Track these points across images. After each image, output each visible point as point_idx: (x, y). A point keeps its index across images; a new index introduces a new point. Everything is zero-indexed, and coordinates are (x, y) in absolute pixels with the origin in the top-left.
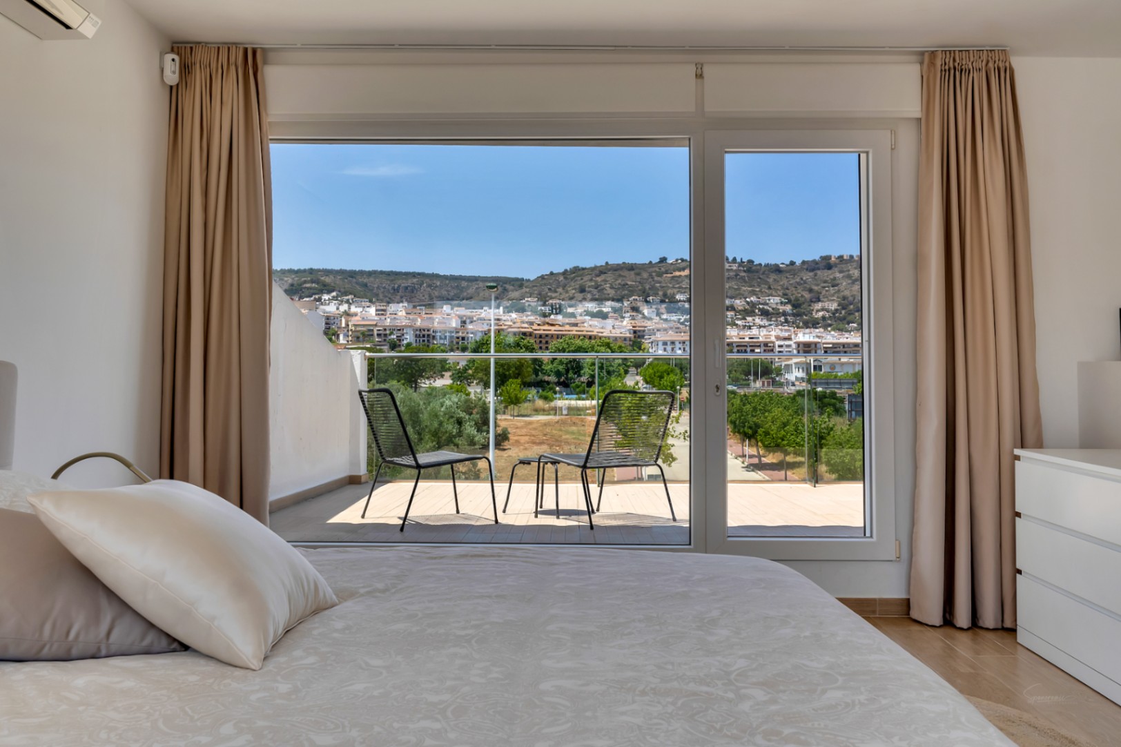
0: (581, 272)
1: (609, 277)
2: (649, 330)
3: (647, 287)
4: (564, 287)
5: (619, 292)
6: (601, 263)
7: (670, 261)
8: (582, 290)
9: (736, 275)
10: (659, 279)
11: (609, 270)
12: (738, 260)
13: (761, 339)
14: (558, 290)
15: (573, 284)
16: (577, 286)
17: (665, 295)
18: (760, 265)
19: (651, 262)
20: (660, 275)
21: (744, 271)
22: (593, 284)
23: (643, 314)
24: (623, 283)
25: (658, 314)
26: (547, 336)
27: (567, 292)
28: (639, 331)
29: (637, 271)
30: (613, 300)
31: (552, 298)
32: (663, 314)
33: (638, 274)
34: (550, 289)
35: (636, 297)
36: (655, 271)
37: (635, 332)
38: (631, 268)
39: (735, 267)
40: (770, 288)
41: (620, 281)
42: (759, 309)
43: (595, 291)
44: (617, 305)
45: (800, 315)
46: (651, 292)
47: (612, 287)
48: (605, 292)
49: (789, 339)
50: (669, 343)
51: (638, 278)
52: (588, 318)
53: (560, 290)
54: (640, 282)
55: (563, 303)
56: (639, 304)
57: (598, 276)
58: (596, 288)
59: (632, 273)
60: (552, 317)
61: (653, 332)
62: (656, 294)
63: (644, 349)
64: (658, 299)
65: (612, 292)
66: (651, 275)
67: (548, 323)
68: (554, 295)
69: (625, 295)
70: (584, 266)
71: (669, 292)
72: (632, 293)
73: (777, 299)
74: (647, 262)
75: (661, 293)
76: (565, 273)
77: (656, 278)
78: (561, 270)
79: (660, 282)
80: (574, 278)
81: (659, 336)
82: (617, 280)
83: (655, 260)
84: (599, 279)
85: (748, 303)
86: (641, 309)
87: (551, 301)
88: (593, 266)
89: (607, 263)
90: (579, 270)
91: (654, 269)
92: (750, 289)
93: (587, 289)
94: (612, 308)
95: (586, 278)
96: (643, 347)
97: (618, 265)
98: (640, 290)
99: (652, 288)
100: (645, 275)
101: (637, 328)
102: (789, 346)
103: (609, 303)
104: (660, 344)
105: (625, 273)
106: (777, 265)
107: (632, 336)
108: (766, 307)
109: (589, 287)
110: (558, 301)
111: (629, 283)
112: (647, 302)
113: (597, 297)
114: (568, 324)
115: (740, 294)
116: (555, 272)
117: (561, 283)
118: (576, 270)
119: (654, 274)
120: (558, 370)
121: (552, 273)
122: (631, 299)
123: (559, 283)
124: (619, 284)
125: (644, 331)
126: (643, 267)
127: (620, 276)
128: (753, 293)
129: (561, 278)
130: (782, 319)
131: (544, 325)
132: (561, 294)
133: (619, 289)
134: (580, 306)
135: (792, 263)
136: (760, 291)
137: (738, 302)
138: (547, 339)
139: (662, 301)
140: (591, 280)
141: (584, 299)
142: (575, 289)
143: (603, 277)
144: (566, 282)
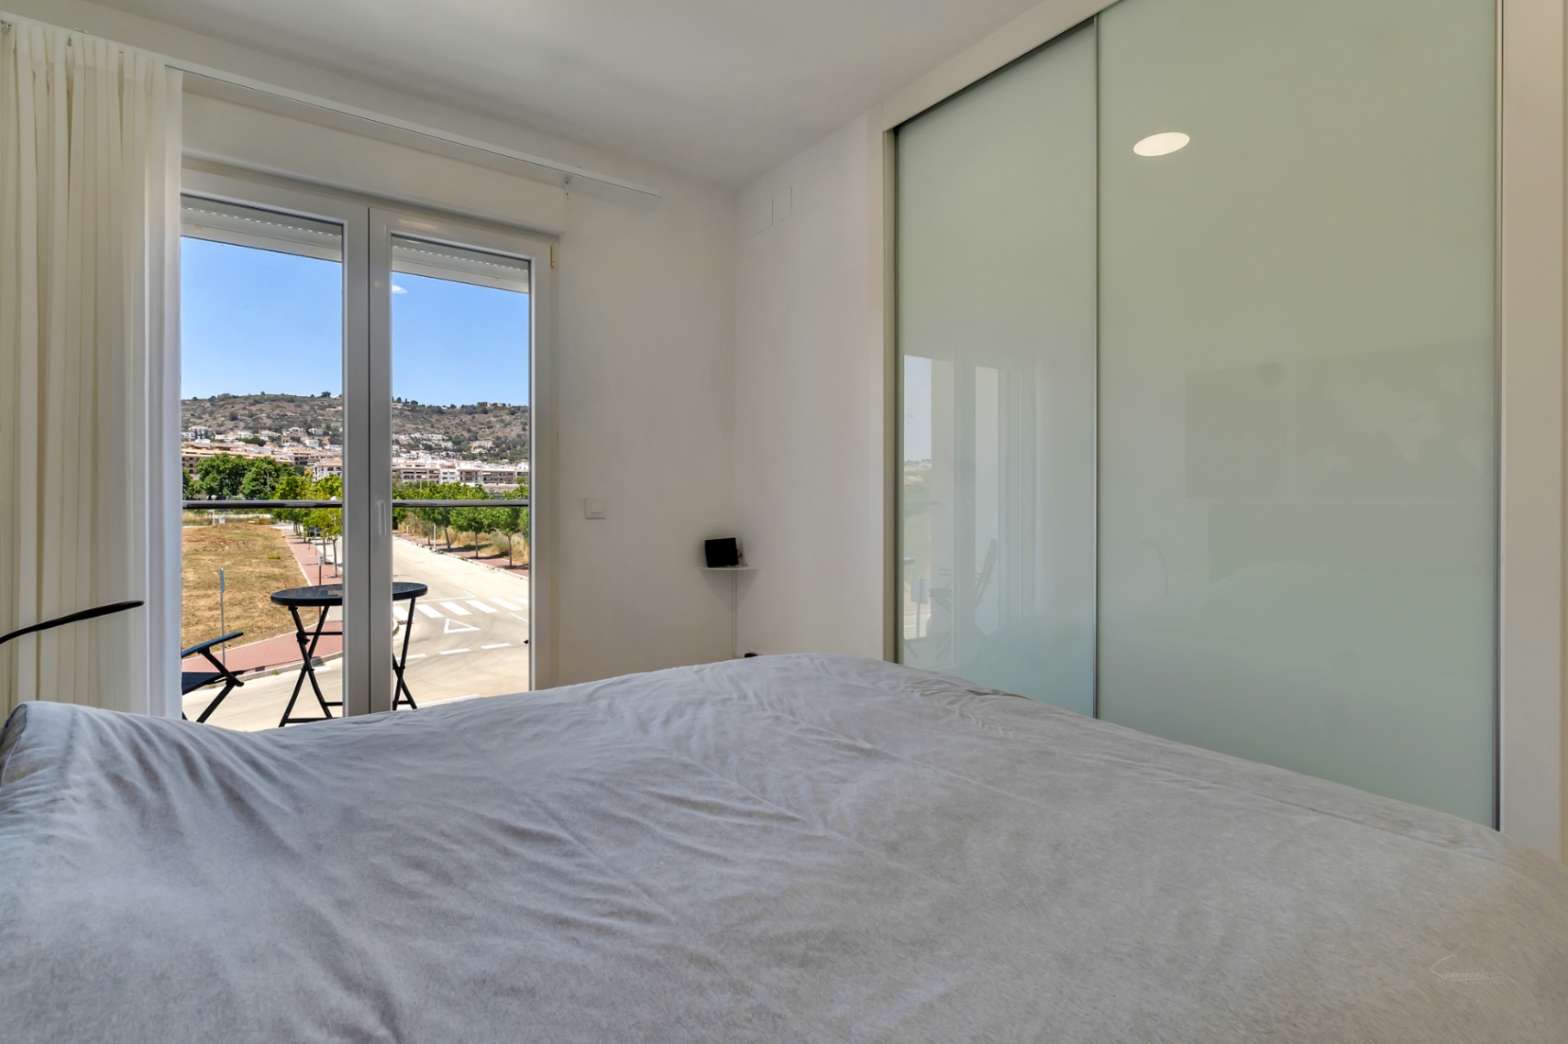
0: (232, 400)
1: (266, 406)
2: (313, 457)
3: (309, 419)
4: (211, 413)
5: (276, 422)
6: (256, 392)
7: (332, 396)
8: (234, 418)
9: (401, 414)
10: (321, 412)
11: (266, 401)
12: (403, 400)
13: (427, 467)
14: (203, 416)
15: (221, 411)
16: (227, 414)
17: (328, 427)
18: (424, 406)
19: (313, 396)
20: (323, 408)
21: (409, 410)
22: (247, 412)
23: (305, 444)
24: (281, 413)
25: (321, 445)
26: (191, 458)
27: (215, 419)
28: (301, 458)
29: (297, 403)
30: (270, 429)
31: (195, 424)
32: (326, 445)
33: (299, 406)
34: (192, 415)
35: (296, 428)
36: (317, 405)
37: (296, 459)
38: (292, 399)
39: (399, 406)
40: (432, 426)
41: (278, 412)
42: (423, 445)
43: (249, 420)
44: (276, 435)
45: (460, 448)
46: (313, 424)
47: (269, 417)
48: (261, 421)
49: (453, 467)
50: (335, 469)
51: (299, 410)
52: (242, 443)
53: (206, 416)
54: (301, 414)
55: (210, 429)
56: (299, 435)
57: (251, 405)
58: (251, 417)
59: (292, 404)
60: (197, 441)
61: (317, 459)
62: (319, 426)
63: (308, 475)
64: (320, 431)
65: (269, 422)
66: (312, 407)
67: (192, 446)
68: (198, 421)
69: (284, 425)
70: (236, 395)
71: (333, 425)
72: (291, 424)
73: (440, 437)
74: (309, 395)
75: (324, 425)
76: (212, 399)
77: (318, 411)
78: (208, 397)
79: (323, 416)
80: (224, 405)
81: (324, 462)
82: (274, 410)
83: (318, 394)
84: (254, 408)
85: (412, 438)
86: (302, 439)
87: (194, 428)
88: (247, 395)
89: (263, 393)
90: (230, 398)
91: (316, 402)
92: (414, 426)
93: (239, 417)
94: (269, 437)
95: (237, 407)
96: (306, 473)
97: (276, 396)
98: (301, 422)
99: (315, 420)
100: (306, 408)
101: (299, 455)
102: (453, 473)
103: (266, 432)
104: (326, 469)
105: (285, 404)
106: (439, 407)
107: (293, 462)
108: (429, 443)
109: (242, 415)
110: (204, 428)
111: (289, 414)
112: (310, 434)
113: (251, 425)
114: (217, 447)
115: (405, 430)
116: (199, 398)
117: (208, 410)
118: (226, 398)
119: (316, 407)
120: (211, 487)
121: (195, 399)
122: (291, 429)
123: (205, 409)
124: (278, 414)
125: (306, 458)
126: (304, 400)
127: (278, 406)
128: (417, 430)
129: (208, 405)
130: (444, 453)
131: (187, 447)
132: (207, 421)
133: (277, 419)
134: (231, 433)
135: (453, 407)
136: (424, 429)
137: (402, 437)
138: (191, 462)
139: (325, 434)
140: (244, 409)
141: (237, 427)
142: (225, 417)
143: (258, 406)
144: (214, 409)
